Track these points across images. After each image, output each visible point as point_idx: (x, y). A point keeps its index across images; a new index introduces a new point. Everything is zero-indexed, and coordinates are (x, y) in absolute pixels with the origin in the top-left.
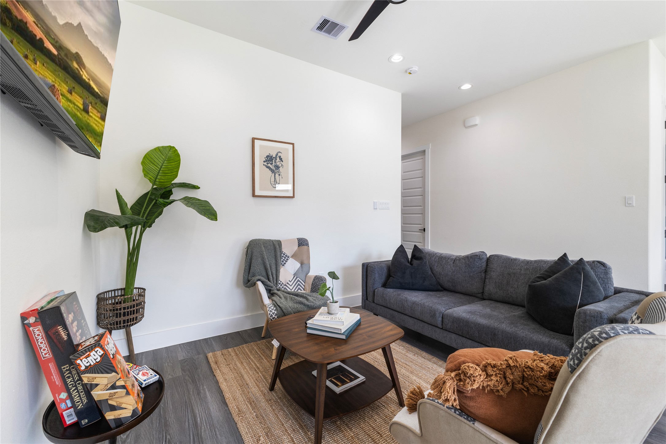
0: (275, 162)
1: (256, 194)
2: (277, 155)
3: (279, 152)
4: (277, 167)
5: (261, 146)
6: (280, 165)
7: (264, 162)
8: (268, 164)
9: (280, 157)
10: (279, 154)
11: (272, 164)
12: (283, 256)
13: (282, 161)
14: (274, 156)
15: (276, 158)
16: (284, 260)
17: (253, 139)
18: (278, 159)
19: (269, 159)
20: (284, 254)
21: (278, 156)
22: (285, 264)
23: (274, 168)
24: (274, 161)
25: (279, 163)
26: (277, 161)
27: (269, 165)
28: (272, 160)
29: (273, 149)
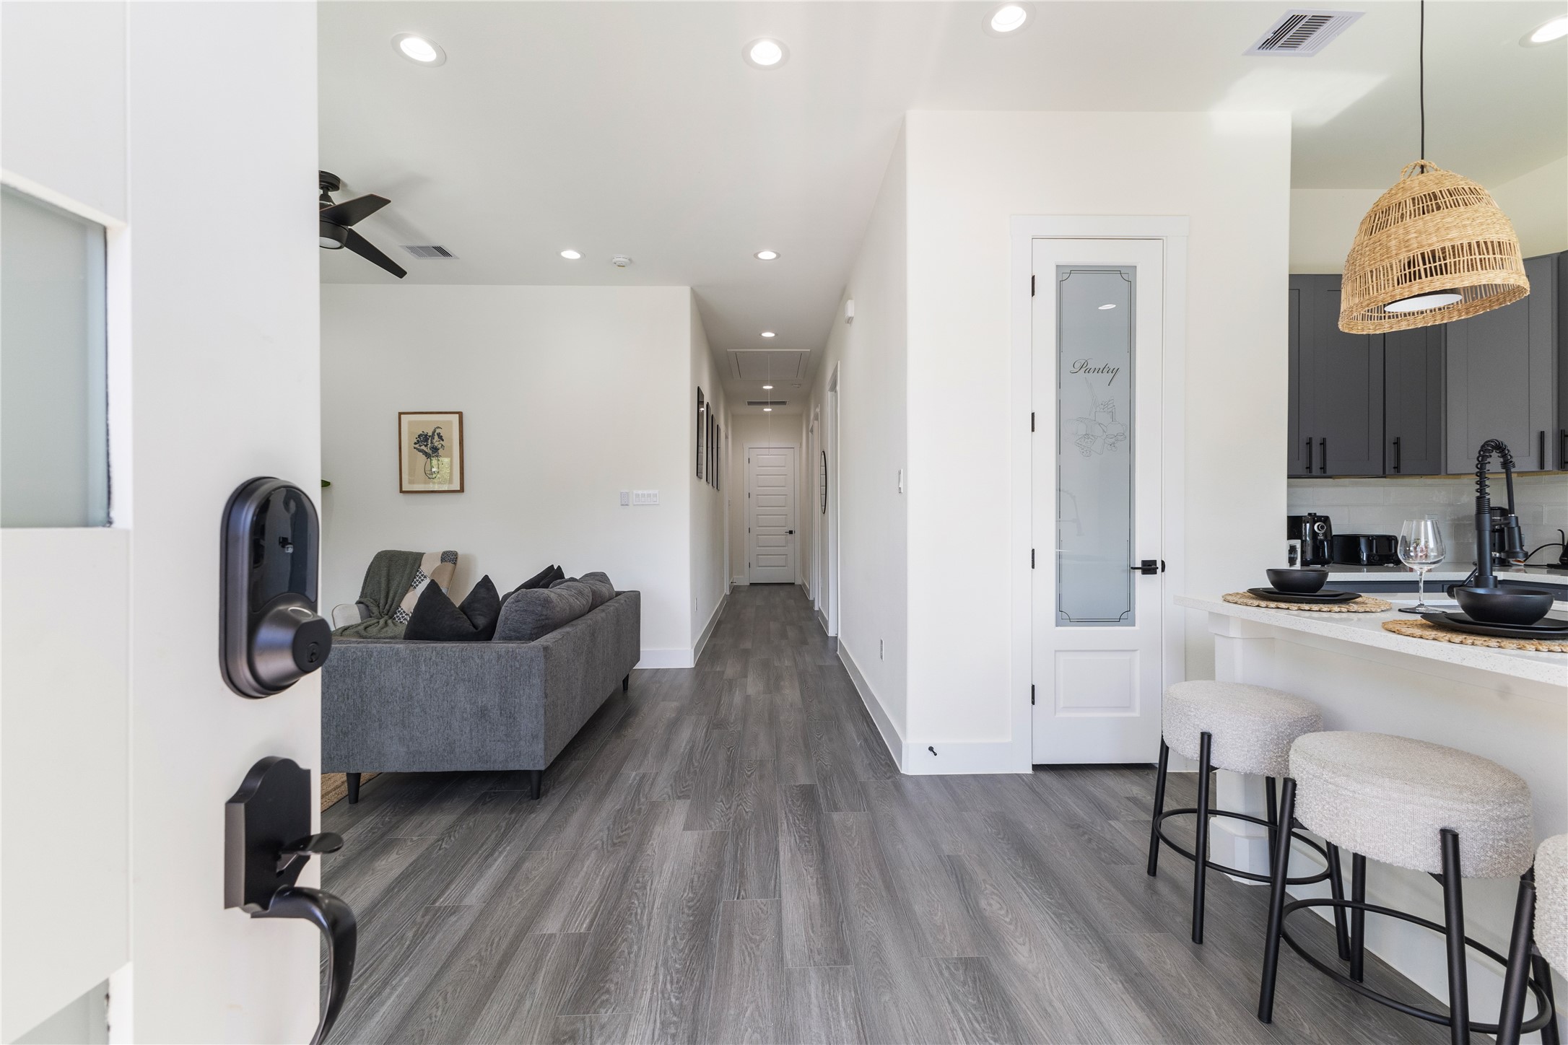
0: (432, 443)
1: (403, 490)
2: (434, 432)
3: (438, 428)
4: (435, 449)
5: (410, 423)
6: (440, 446)
7: (415, 444)
8: (420, 446)
9: (439, 434)
10: (438, 431)
11: (426, 446)
12: (418, 576)
13: (443, 440)
14: (430, 434)
15: (433, 437)
16: (417, 580)
17: (400, 414)
18: (436, 437)
19: (423, 439)
20: (420, 573)
21: (436, 434)
22: (417, 585)
23: (430, 452)
24: (429, 441)
25: (438, 443)
26: (435, 441)
27: (423, 447)
28: (426, 440)
29: (427, 424)
